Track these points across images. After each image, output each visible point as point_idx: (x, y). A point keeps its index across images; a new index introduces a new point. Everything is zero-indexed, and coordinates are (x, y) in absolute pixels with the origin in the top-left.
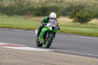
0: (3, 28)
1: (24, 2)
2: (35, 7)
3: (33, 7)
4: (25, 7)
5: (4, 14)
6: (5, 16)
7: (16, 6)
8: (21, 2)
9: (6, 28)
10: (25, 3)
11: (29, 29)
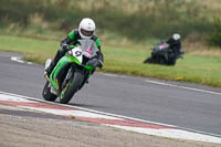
0: (116, 72)
1: (179, 5)
2: (211, 20)
3: (204, 19)
4: (183, 17)
5: (123, 35)
6: (125, 41)
7: (157, 14)
8: (171, 5)
9: (124, 73)
10: (183, 9)
11: (189, 81)
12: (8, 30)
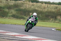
12: (50, 21)
